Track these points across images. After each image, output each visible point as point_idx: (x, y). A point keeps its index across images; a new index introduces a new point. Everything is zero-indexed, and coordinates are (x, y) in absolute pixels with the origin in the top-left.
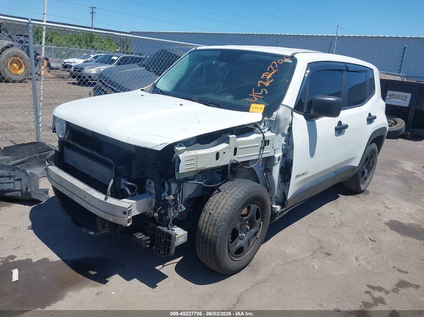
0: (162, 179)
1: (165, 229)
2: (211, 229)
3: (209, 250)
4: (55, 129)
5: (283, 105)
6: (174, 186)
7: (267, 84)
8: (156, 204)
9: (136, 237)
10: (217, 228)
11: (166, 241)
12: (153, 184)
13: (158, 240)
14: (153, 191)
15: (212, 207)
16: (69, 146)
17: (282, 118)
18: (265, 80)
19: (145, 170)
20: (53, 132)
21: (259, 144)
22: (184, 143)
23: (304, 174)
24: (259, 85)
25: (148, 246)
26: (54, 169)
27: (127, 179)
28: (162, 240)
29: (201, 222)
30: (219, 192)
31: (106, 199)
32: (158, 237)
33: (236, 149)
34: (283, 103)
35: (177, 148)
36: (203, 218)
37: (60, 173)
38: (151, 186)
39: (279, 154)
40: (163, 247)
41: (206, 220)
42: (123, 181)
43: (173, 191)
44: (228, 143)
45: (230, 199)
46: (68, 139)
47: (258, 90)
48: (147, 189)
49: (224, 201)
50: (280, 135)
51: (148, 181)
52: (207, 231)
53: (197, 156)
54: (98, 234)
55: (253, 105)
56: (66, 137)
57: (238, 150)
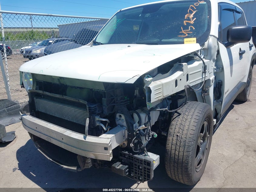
0: (131, 111)
1: (141, 157)
2: (181, 149)
3: (182, 169)
4: (23, 84)
5: (211, 36)
6: (143, 116)
7: (192, 22)
8: (128, 135)
9: (115, 168)
10: (188, 148)
11: (145, 168)
12: (123, 117)
13: (136, 168)
14: (125, 124)
15: (177, 130)
16: (38, 96)
17: (213, 47)
18: (189, 19)
19: (115, 106)
20: (22, 87)
21: (201, 69)
22: (150, 75)
23: (228, 91)
24: (185, 24)
25: (127, 174)
26: (28, 117)
27: (99, 116)
28: (141, 167)
29: (170, 145)
30: (179, 115)
31: (85, 138)
32: (136, 165)
33: (187, 75)
34: (211, 34)
35: (146, 79)
36: (171, 141)
37: (35, 120)
38: (122, 119)
39: (212, 77)
40: (143, 174)
41: (174, 142)
42: (97, 118)
43: (143, 121)
44: (182, 70)
45: (193, 121)
46: (36, 89)
47: (186, 28)
48: (117, 123)
49: (187, 123)
50: (212, 61)
51: (118, 115)
52: (177, 153)
53: (162, 85)
54: (79, 170)
55: (185, 40)
56: (34, 89)
57: (189, 75)
